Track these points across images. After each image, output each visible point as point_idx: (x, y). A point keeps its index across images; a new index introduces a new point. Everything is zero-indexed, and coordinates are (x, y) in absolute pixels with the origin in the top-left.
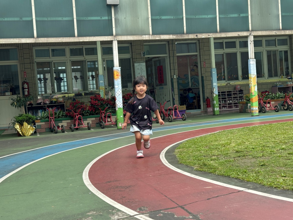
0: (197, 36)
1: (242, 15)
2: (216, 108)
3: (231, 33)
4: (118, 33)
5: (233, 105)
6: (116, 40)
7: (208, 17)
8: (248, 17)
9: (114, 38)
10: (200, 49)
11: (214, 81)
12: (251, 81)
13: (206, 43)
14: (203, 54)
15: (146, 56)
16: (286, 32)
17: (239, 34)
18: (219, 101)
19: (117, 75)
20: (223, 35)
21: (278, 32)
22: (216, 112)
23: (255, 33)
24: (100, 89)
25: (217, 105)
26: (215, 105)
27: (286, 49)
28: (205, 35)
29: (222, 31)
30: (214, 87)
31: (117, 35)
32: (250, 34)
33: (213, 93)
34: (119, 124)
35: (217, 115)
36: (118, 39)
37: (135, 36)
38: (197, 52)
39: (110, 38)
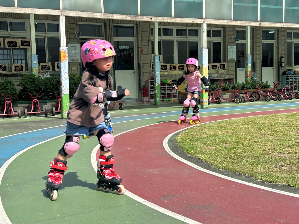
0: (151, 19)
1: (196, 1)
2: (158, 98)
3: (185, 18)
4: (65, 7)
5: (167, 95)
6: (64, 15)
8: (202, 3)
9: (61, 12)
10: (137, 34)
11: (156, 69)
13: (144, 28)
14: (141, 40)
15: (81, 37)
16: (237, 23)
17: (193, 20)
19: (64, 56)
20: (178, 20)
21: (230, 22)
22: (157, 102)
23: (208, 21)
24: (33, 71)
26: (157, 95)
27: (219, 40)
28: (159, 19)
29: (176, 16)
30: (156, 75)
31: (64, 9)
32: (204, 21)
33: (155, 82)
34: (65, 113)
35: (159, 105)
36: (66, 15)
37: (85, 12)
38: (134, 37)
39: (56, 12)
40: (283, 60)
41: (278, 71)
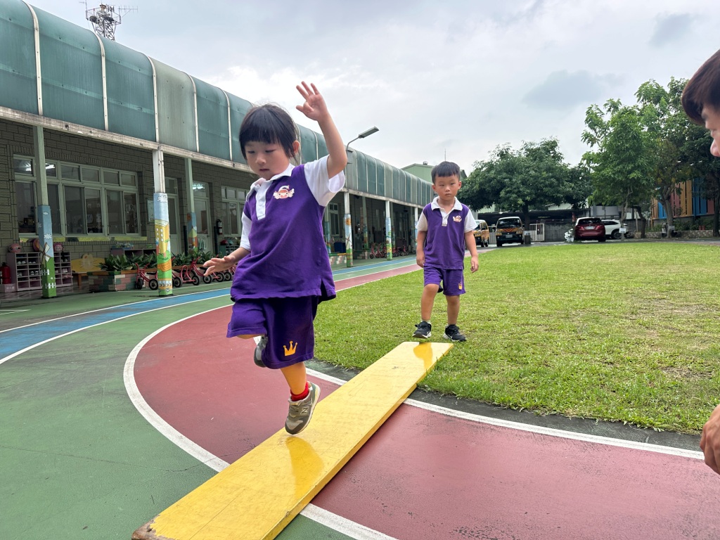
0: (67, 126)
1: (145, 110)
2: (51, 284)
3: (129, 137)
7: (87, 94)
8: (154, 116)
11: (45, 230)
12: (160, 233)
16: (205, 158)
17: (142, 143)
18: (56, 269)
20: (116, 138)
21: (196, 155)
22: (50, 292)
23: (166, 148)
25: (52, 278)
26: (48, 278)
27: (133, 191)
28: (83, 129)
29: (113, 129)
30: (45, 241)
32: (158, 147)
33: (44, 254)
35: (53, 297)
40: (221, 225)
41: (215, 239)
